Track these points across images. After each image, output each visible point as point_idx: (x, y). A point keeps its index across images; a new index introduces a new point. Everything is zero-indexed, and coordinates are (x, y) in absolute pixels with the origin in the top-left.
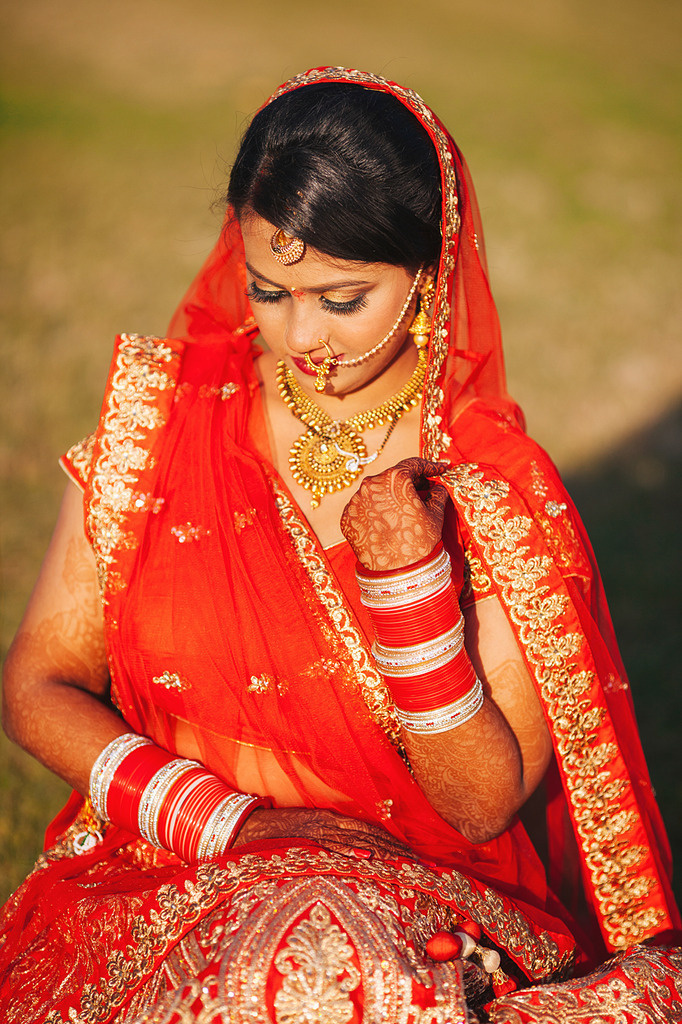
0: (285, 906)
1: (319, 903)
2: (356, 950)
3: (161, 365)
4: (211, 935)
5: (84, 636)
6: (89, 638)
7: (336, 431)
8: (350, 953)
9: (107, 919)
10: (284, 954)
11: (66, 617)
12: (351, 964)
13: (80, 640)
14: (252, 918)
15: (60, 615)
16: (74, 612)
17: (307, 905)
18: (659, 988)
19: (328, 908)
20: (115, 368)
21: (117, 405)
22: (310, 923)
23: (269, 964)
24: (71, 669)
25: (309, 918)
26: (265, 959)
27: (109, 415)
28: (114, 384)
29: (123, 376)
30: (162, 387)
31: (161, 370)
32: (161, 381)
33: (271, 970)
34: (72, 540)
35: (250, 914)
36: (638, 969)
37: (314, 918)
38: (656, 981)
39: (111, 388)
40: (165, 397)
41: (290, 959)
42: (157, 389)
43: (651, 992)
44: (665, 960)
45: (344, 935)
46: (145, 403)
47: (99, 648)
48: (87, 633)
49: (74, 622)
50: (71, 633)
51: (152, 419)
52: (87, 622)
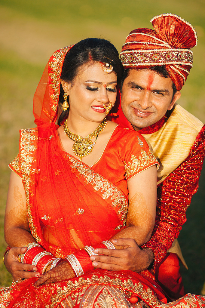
0: (96, 289)
1: (105, 288)
2: (115, 302)
3: (33, 134)
4: (75, 295)
5: (21, 213)
6: (22, 213)
7: (84, 140)
8: (114, 303)
9: (45, 288)
10: (96, 303)
11: (16, 208)
12: (114, 306)
13: (20, 214)
14: (87, 292)
15: (14, 208)
16: (17, 207)
17: (102, 289)
18: (194, 305)
19: (107, 290)
20: (21, 136)
21: (23, 146)
22: (103, 294)
23: (93, 305)
24: (19, 222)
25: (102, 293)
26: (92, 304)
27: (21, 149)
28: (21, 140)
29: (23, 138)
30: (34, 140)
31: (34, 135)
32: (34, 138)
33: (93, 307)
34: (15, 187)
35: (86, 290)
36: (189, 299)
37: (104, 293)
38: (193, 303)
39: (21, 142)
40: (36, 142)
41: (98, 304)
42: (33, 140)
43: (192, 306)
44: (196, 297)
45: (112, 297)
46: (30, 144)
47: (25, 215)
48: (21, 212)
49: (18, 209)
50: (17, 213)
51: (33, 148)
52: (21, 209)
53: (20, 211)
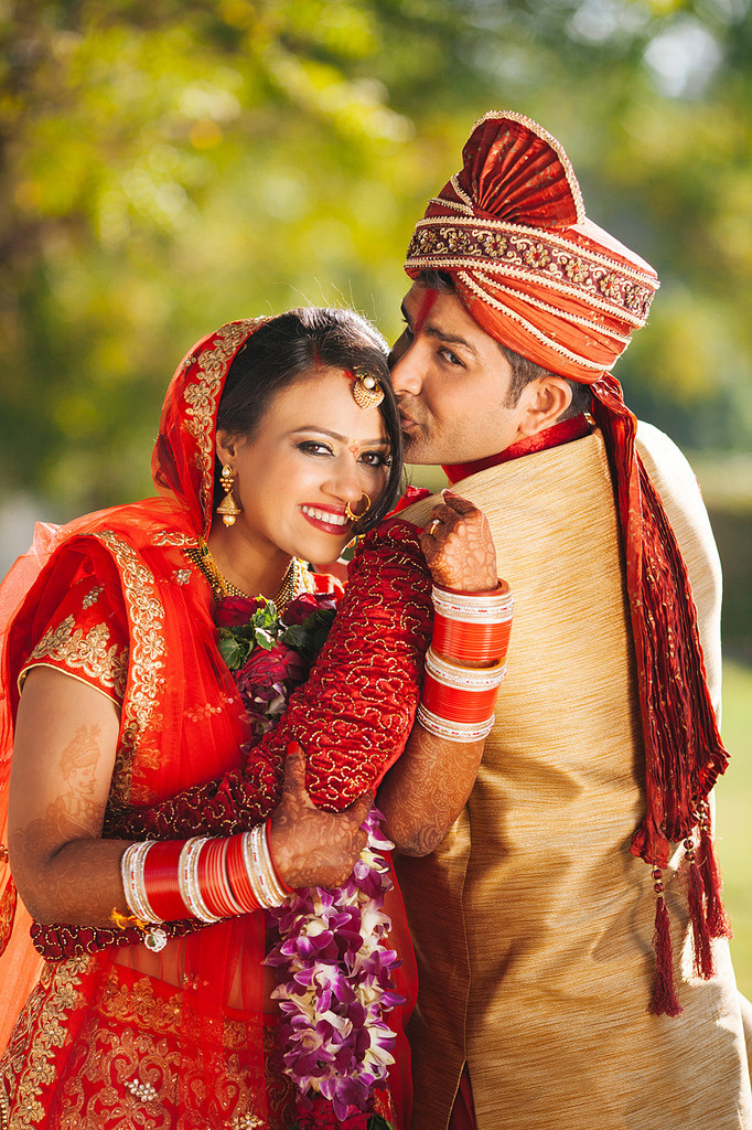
5: (86, 811)
6: (91, 812)
16: (71, 794)
21: (134, 601)
27: (132, 610)
32: (149, 577)
40: (157, 589)
46: (149, 597)
49: (74, 802)
50: (74, 811)
52: (86, 800)
53: (83, 805)
